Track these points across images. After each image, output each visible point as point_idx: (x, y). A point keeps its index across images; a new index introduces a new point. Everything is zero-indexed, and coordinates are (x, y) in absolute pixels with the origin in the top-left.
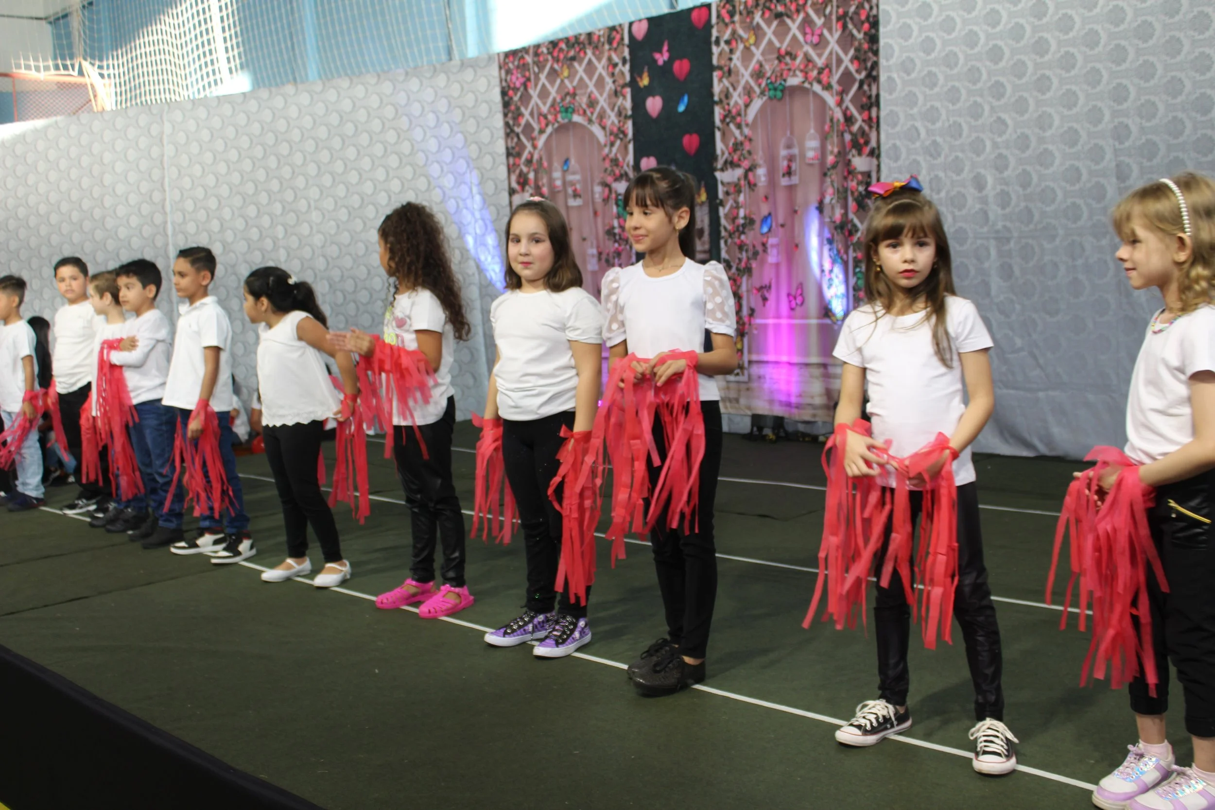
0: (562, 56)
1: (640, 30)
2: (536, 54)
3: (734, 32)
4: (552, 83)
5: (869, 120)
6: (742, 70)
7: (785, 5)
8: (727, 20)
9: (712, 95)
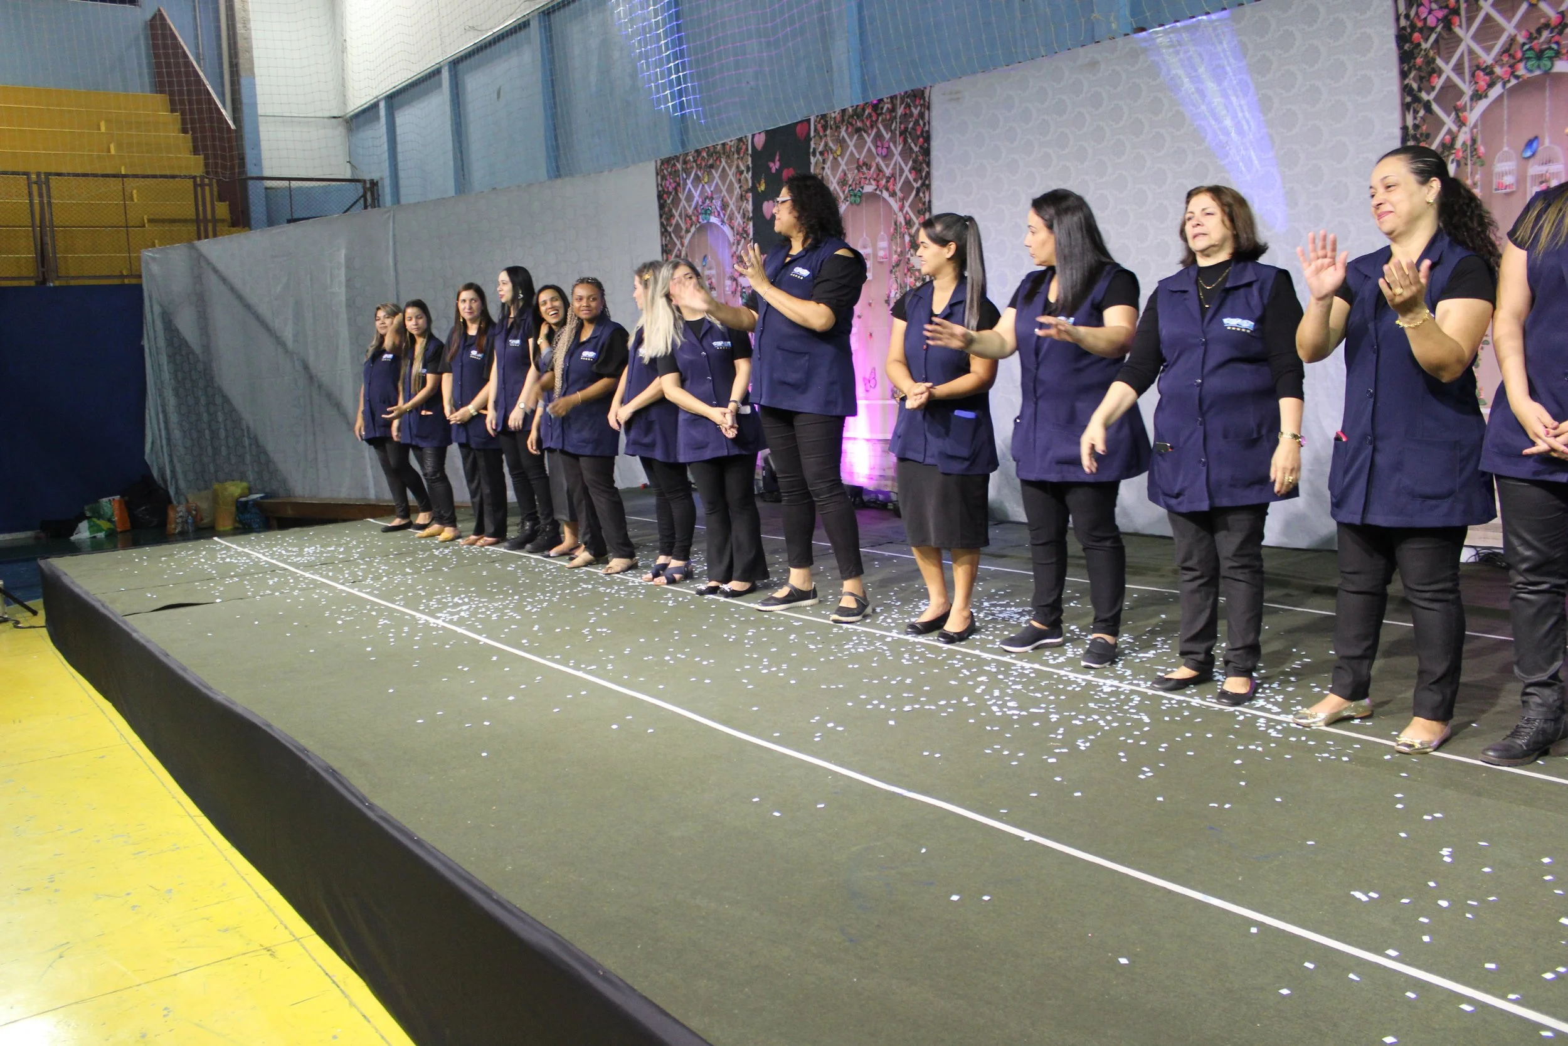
0: (703, 164)
1: (760, 140)
2: (685, 162)
3: (826, 144)
4: (696, 188)
6: (831, 178)
7: (863, 121)
8: (822, 134)
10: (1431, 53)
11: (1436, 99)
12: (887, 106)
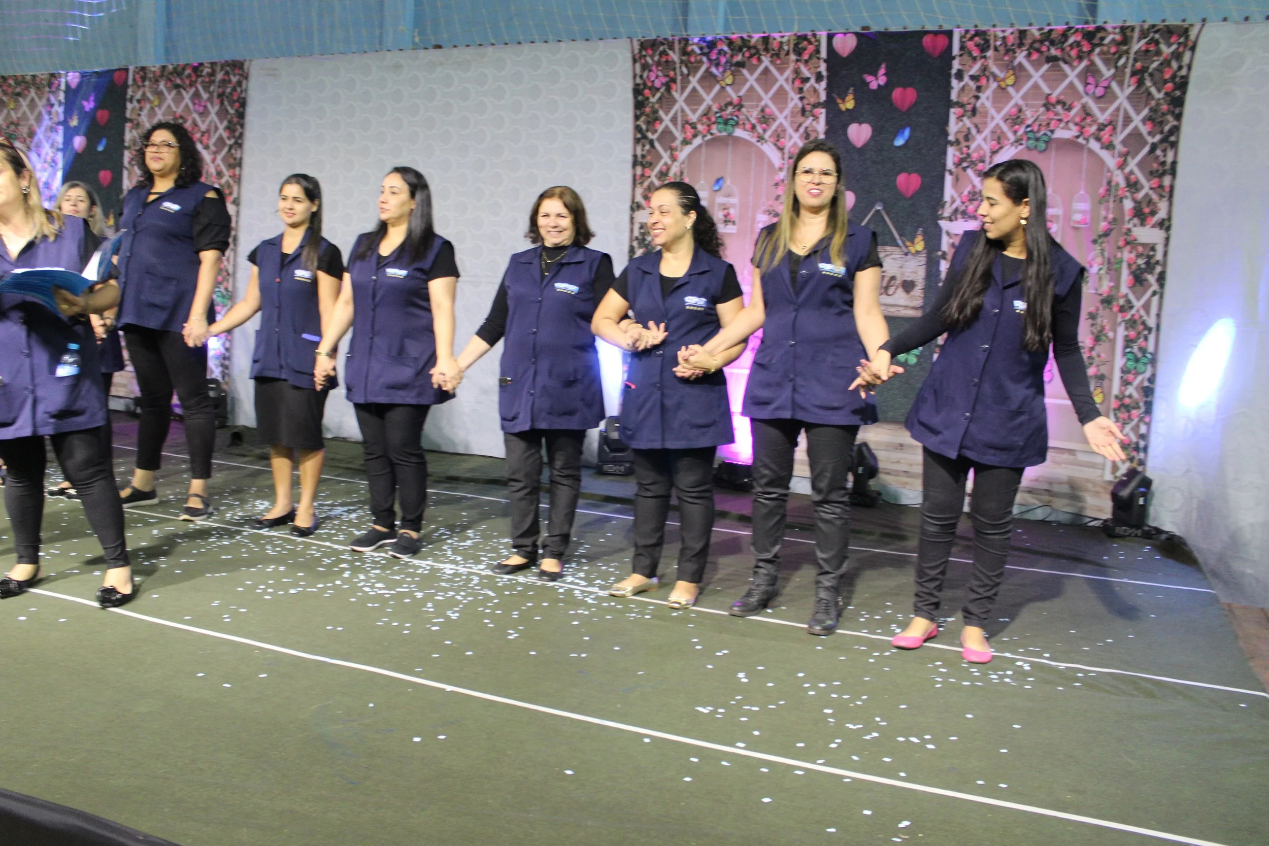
1: (74, 80)
3: (144, 94)
5: (233, 176)
7: (181, 79)
8: (140, 84)
9: (123, 141)
10: (657, 106)
11: (659, 139)
12: (207, 70)
